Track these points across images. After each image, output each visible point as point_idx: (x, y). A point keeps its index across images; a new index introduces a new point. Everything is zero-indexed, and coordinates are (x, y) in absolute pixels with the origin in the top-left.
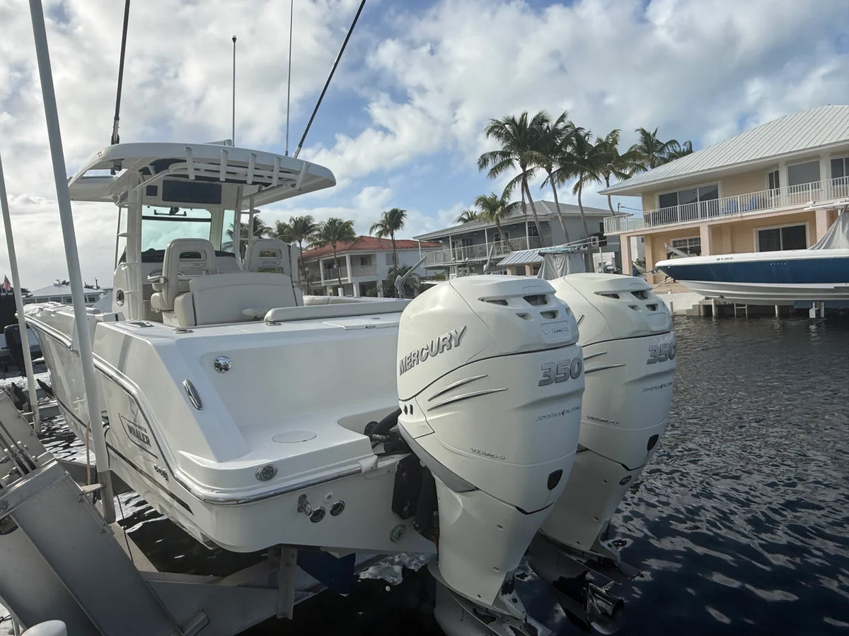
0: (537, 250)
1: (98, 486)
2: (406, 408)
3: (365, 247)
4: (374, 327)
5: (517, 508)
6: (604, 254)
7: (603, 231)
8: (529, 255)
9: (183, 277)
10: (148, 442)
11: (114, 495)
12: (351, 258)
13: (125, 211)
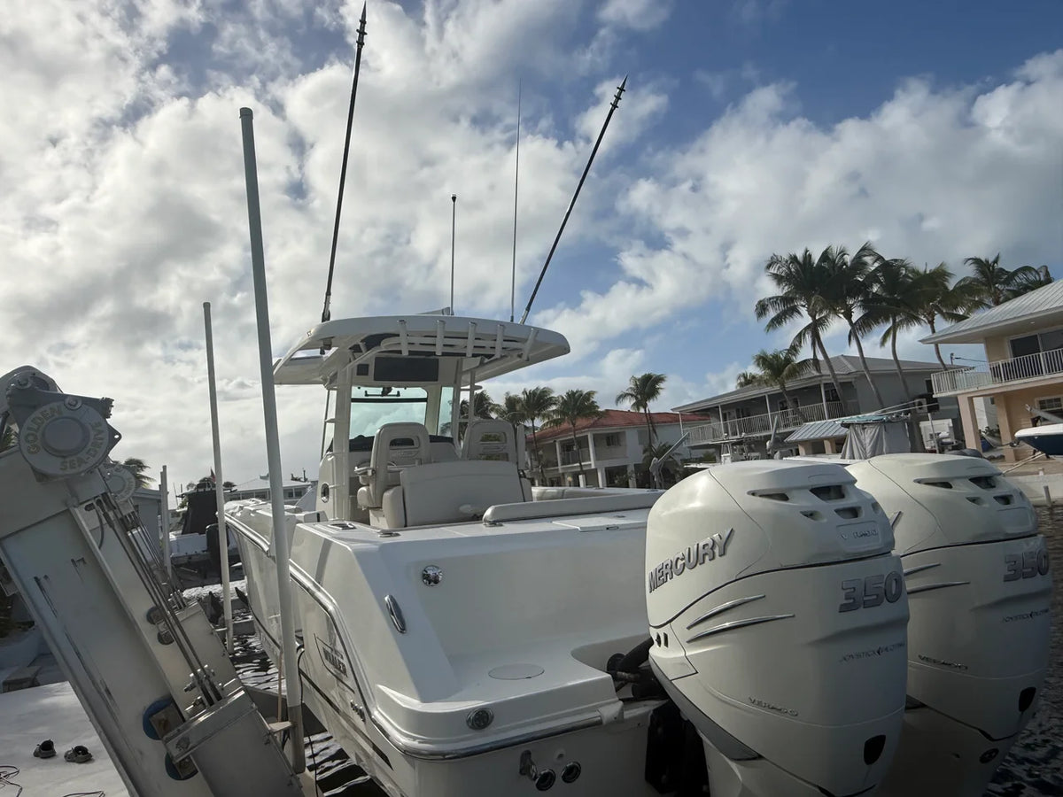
0: (839, 421)
1: (287, 724)
2: (659, 637)
3: (610, 423)
4: (616, 528)
5: (820, 788)
6: (936, 422)
7: (932, 390)
8: (829, 427)
9: (394, 468)
10: (344, 672)
11: (305, 736)
12: (596, 438)
13: (334, 394)
